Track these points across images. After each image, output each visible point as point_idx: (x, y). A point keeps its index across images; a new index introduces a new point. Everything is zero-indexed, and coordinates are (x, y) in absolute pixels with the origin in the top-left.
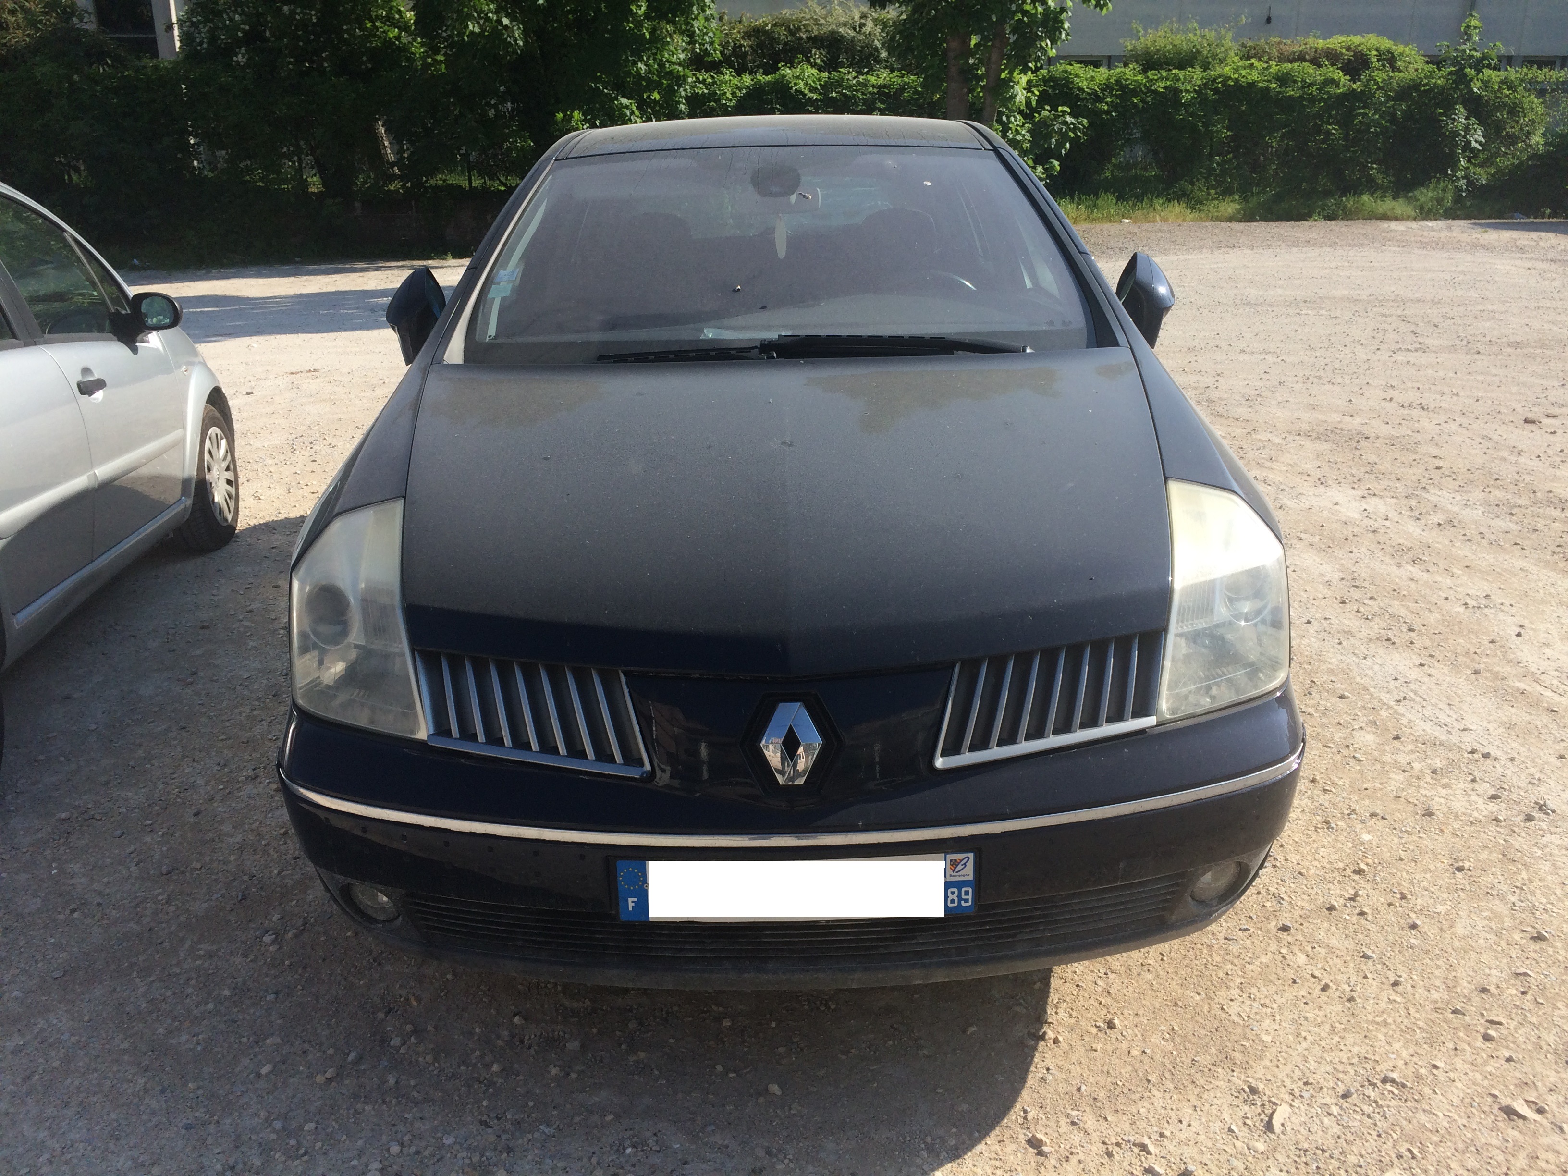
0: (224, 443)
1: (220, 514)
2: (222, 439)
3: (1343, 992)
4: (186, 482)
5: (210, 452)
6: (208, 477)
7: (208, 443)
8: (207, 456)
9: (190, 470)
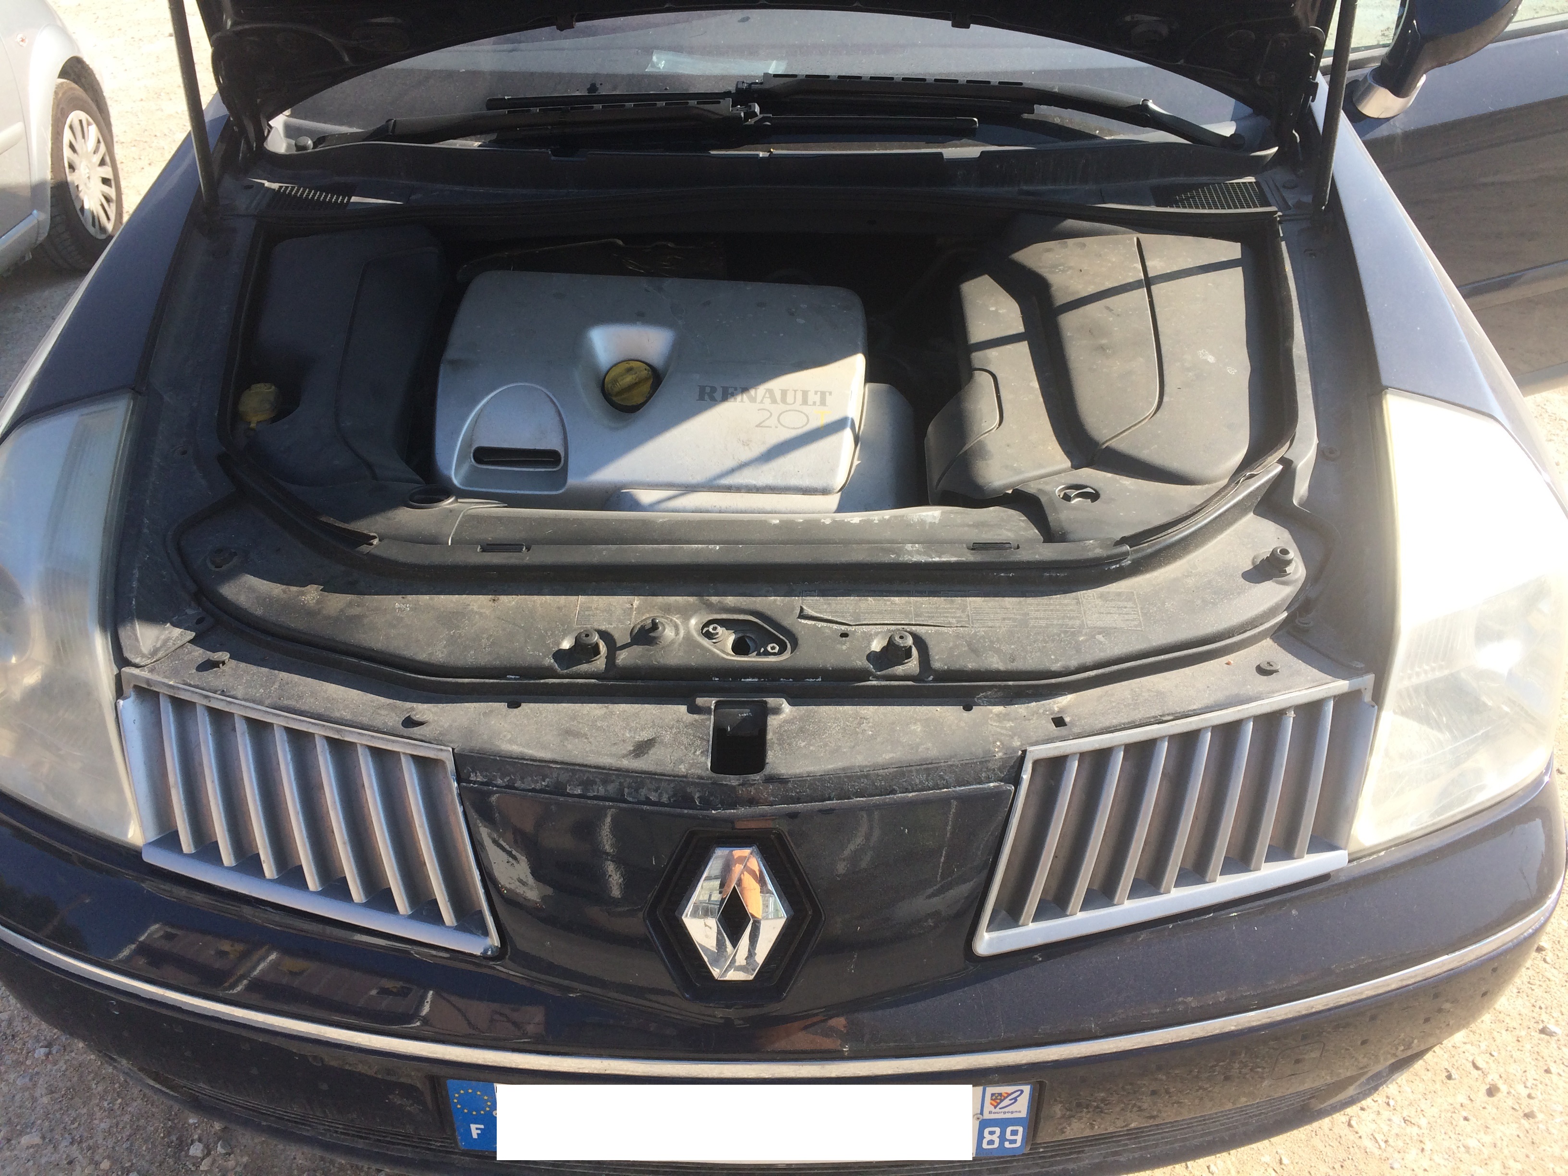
0: (93, 132)
1: (94, 225)
2: (89, 124)
3: (1518, 1099)
4: (37, 189)
5: (72, 147)
6: (71, 178)
7: (67, 136)
8: (67, 152)
9: (42, 172)
